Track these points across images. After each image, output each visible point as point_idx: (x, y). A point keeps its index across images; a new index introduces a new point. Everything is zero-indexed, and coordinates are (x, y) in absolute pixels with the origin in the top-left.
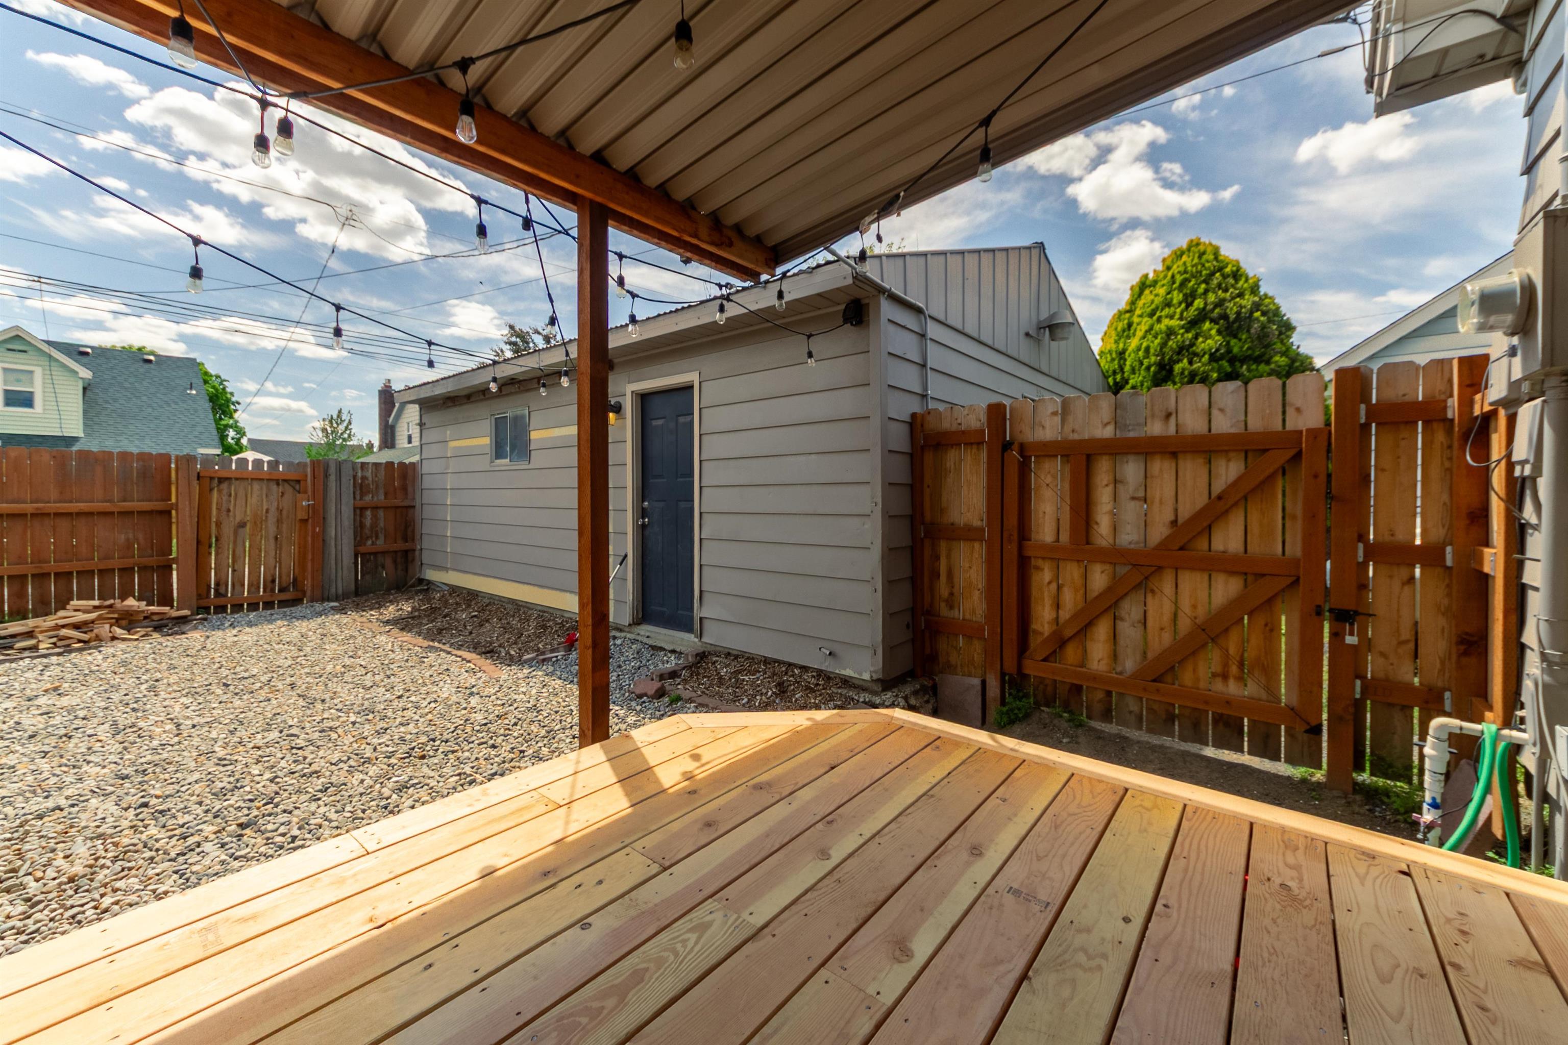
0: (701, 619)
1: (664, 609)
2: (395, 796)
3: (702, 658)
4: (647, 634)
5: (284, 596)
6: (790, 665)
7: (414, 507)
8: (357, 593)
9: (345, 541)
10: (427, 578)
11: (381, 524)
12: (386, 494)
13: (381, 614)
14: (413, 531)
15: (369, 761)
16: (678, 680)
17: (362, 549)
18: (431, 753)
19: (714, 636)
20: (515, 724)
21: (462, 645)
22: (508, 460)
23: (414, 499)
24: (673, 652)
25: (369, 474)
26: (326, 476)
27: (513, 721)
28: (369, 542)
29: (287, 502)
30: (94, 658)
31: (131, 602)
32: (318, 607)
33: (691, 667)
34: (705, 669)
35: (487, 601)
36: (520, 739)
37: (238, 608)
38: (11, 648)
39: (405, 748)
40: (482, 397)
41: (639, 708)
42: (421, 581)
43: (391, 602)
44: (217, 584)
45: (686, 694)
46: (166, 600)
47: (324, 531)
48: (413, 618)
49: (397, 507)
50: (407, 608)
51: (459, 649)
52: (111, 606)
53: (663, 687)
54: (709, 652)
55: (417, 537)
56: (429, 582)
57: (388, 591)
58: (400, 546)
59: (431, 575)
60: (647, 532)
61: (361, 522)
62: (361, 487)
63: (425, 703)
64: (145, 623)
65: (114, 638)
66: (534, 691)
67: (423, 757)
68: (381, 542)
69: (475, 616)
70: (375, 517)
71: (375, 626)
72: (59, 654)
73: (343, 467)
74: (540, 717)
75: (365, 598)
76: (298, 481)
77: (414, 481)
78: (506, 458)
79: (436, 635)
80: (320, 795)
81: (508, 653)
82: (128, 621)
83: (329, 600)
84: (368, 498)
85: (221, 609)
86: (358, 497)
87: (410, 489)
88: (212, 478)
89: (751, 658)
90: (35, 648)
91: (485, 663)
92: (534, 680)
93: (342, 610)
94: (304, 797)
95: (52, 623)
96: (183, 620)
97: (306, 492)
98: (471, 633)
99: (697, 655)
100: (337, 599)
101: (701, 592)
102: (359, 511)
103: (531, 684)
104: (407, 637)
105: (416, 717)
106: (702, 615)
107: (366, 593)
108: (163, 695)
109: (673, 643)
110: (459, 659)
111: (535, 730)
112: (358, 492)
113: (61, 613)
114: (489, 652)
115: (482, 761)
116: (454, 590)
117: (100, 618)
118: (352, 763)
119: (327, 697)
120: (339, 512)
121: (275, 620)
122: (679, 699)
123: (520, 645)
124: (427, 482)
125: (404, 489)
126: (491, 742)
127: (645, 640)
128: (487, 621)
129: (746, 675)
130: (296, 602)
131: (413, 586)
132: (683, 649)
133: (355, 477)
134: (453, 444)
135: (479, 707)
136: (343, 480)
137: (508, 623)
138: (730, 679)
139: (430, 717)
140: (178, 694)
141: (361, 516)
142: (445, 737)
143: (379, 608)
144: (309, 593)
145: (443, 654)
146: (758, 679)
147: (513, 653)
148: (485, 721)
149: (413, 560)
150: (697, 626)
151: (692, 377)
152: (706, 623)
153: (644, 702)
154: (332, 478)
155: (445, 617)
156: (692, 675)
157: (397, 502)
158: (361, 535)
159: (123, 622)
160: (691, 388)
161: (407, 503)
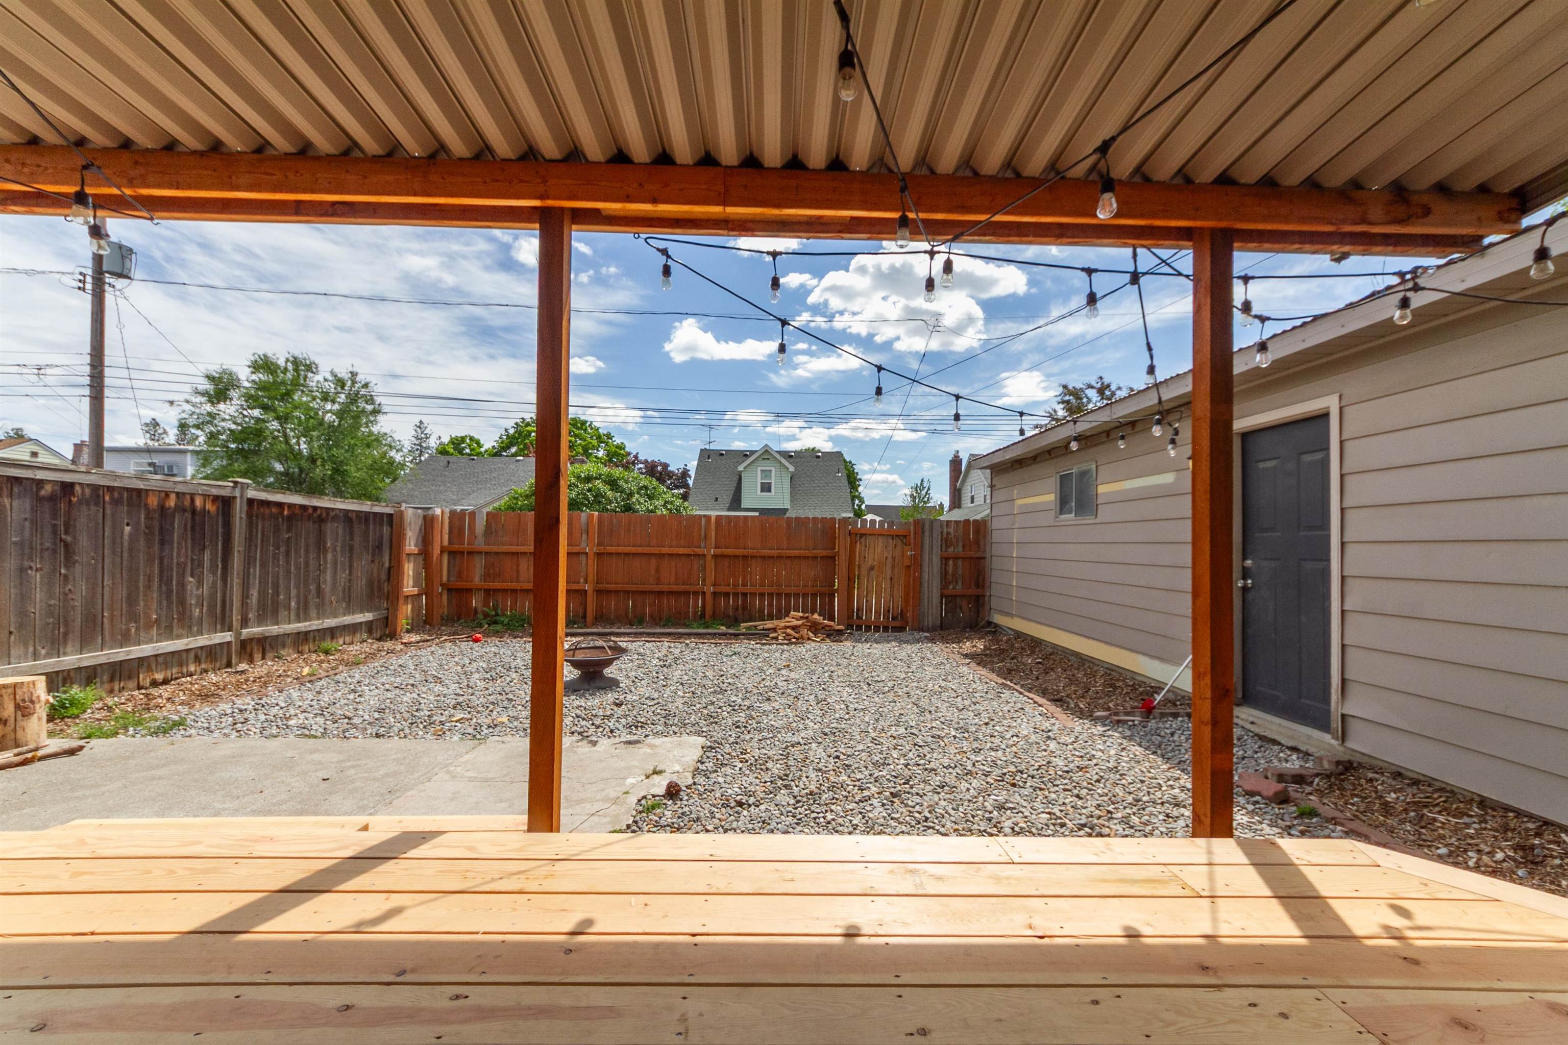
0: (1343, 716)
1: (1279, 694)
2: (995, 813)
3: (1347, 769)
4: (1251, 719)
5: (897, 624)
6: (1547, 823)
7: (984, 558)
8: (942, 628)
9: (934, 584)
10: (995, 621)
11: (960, 572)
12: (964, 547)
13: (961, 648)
14: (984, 579)
15: (970, 773)
16: (1308, 789)
17: (946, 592)
18: (1021, 784)
19: (1368, 744)
20: (1098, 781)
21: (1031, 688)
22: (1073, 515)
23: (985, 551)
24: (1294, 749)
25: (951, 530)
26: (923, 532)
27: (1096, 777)
28: (951, 587)
29: (898, 553)
30: (801, 650)
31: (816, 616)
32: (917, 635)
33: (1328, 776)
34: (1353, 784)
35: (1051, 650)
36: (1106, 799)
37: (868, 629)
38: (768, 636)
39: (997, 772)
40: (1048, 456)
41: (1250, 807)
42: (989, 623)
43: (968, 639)
44: (858, 610)
45: (1327, 810)
46: (832, 618)
47: (921, 576)
48: (986, 655)
49: (971, 558)
50: (980, 645)
51: (1030, 692)
52: (807, 618)
53: (1285, 790)
54: (1360, 764)
55: (987, 584)
56: (996, 626)
57: (964, 629)
58: (973, 591)
59: (998, 619)
60: (1250, 596)
61: (945, 569)
62: (946, 542)
63: (1008, 736)
64: (822, 631)
65: (809, 639)
66: (1112, 752)
67: (1014, 785)
68: (959, 587)
69: (1040, 663)
70: (955, 565)
71: (957, 657)
72: (787, 644)
73: (935, 524)
74: (1124, 782)
75: (947, 632)
76: (905, 536)
77: (985, 537)
78: (1070, 513)
79: (1007, 673)
80: (939, 790)
81: (1077, 705)
82: (815, 628)
83: (923, 631)
84: (951, 550)
85: (859, 628)
86: (944, 549)
87: (981, 543)
88: (856, 534)
89: (1450, 792)
90: (776, 638)
91: (1057, 711)
92: (1111, 740)
93: (932, 640)
94: (928, 788)
95: (783, 625)
96: (840, 632)
97: (910, 545)
98: (1037, 678)
99: (1338, 763)
100: (928, 631)
101: (1344, 681)
102: (945, 560)
103: (1108, 744)
104: (983, 672)
105: (1003, 746)
106: (1345, 712)
107: (947, 629)
108: (836, 683)
109: (1292, 738)
110: (1031, 701)
111: (1121, 794)
112: (944, 545)
113: (787, 619)
114: (1058, 701)
115: (1069, 807)
116: (1019, 635)
117: (803, 624)
118: (958, 770)
119: (933, 709)
120: (931, 560)
121: (891, 641)
122: (1313, 813)
123: (1088, 700)
124: (996, 537)
125: (977, 542)
126: (1076, 792)
127: (1248, 726)
128: (1052, 669)
129: (1440, 812)
130: (901, 629)
131: (983, 627)
132: (1311, 750)
133: (942, 532)
134: (1019, 502)
135: (1059, 752)
136: (934, 535)
137: (1073, 675)
138: (1406, 811)
139: (1014, 749)
140: (844, 685)
141: (946, 564)
142: (1031, 773)
143: (959, 642)
144: (910, 624)
145: (1016, 694)
146: (1468, 826)
147: (1082, 706)
148: (1066, 769)
149: (983, 605)
150: (1336, 723)
151: (1331, 403)
152: (1353, 725)
153: (1257, 802)
154: (927, 533)
155: (1013, 658)
156: (1330, 786)
157: (972, 554)
158: (945, 580)
159: (813, 629)
160: (1323, 417)
161: (979, 555)
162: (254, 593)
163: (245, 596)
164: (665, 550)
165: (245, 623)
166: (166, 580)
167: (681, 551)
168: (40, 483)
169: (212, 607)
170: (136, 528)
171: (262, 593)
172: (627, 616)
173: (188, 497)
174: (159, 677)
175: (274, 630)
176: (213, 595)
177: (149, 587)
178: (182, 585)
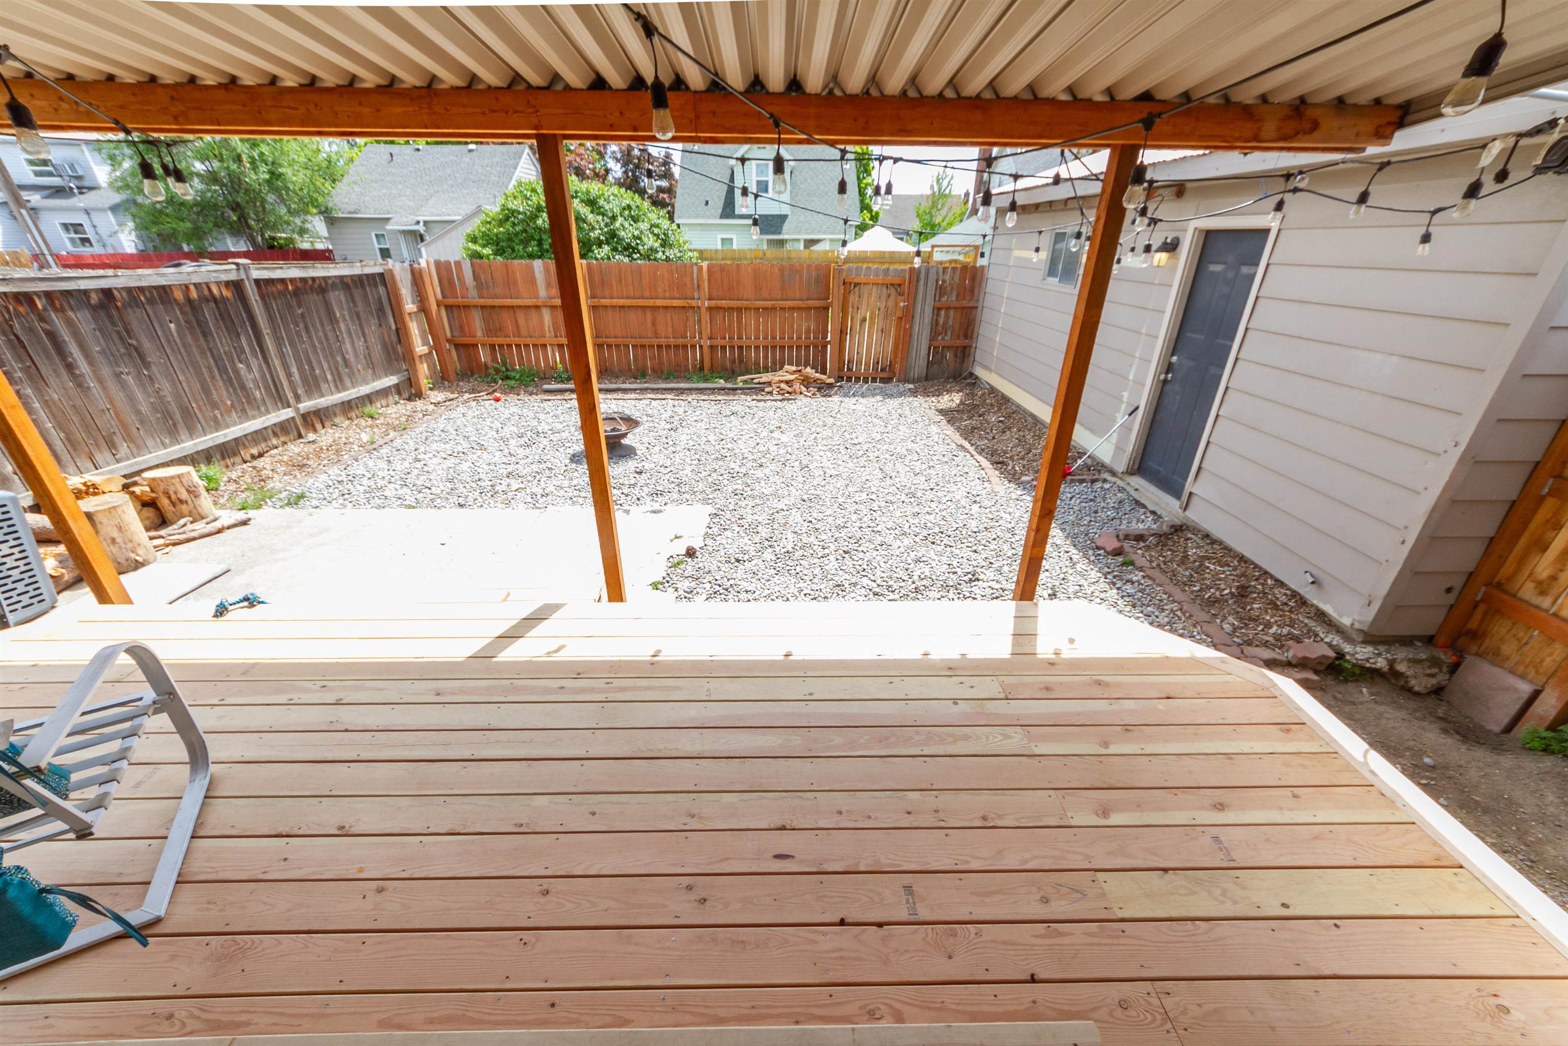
0: (1191, 494)
1: (1161, 469)
2: (913, 565)
3: (1176, 531)
4: (1137, 487)
5: (884, 375)
6: (1266, 573)
7: (977, 308)
8: (927, 378)
9: (924, 336)
10: (976, 373)
11: (950, 322)
12: (957, 296)
13: (939, 402)
14: (973, 330)
15: (904, 534)
16: (1142, 544)
17: (935, 343)
18: (938, 542)
19: (1197, 515)
20: (994, 539)
21: (983, 450)
22: (1057, 280)
23: (978, 300)
24: (1153, 513)
25: (947, 278)
26: (918, 280)
27: (995, 536)
28: (940, 338)
29: (891, 303)
30: (794, 405)
31: (809, 369)
32: (902, 387)
33: (1161, 536)
34: (1175, 542)
35: (1015, 409)
36: (993, 553)
37: (858, 380)
38: (763, 391)
39: (925, 533)
40: (1048, 208)
41: (1092, 558)
42: (971, 374)
43: (948, 391)
44: (849, 362)
45: (1141, 561)
46: (824, 372)
47: (911, 327)
48: (958, 411)
49: (963, 308)
50: (957, 398)
51: (980, 454)
52: (800, 371)
53: (1122, 547)
54: (1188, 527)
55: (975, 335)
56: (977, 378)
57: (947, 381)
58: (960, 342)
59: (979, 372)
60: (1168, 388)
61: (937, 320)
62: (941, 290)
63: (944, 500)
64: (814, 384)
65: (801, 393)
66: (1017, 514)
67: (933, 543)
68: (947, 338)
69: (1001, 421)
70: (947, 316)
71: (932, 413)
72: (780, 401)
73: (931, 271)
74: (1013, 540)
75: (931, 383)
76: (900, 285)
77: (980, 285)
78: (1056, 276)
79: (967, 434)
80: (879, 548)
81: (1013, 468)
82: (807, 382)
83: (909, 382)
84: (944, 299)
85: (849, 379)
86: (937, 298)
87: (976, 292)
88: (851, 283)
89: (1228, 549)
90: (771, 393)
91: (993, 473)
92: (1022, 504)
93: (914, 393)
94: (872, 546)
95: (777, 379)
96: (831, 386)
97: (903, 295)
98: (994, 438)
99: (1172, 526)
100: (913, 382)
101: (1200, 468)
102: (937, 310)
103: (1018, 507)
104: (950, 431)
105: (937, 511)
106: (1193, 491)
107: (932, 380)
108: (820, 447)
109: (1157, 504)
110: (977, 464)
111: (1006, 549)
112: (938, 294)
113: (781, 373)
114: (999, 464)
115: (965, 560)
116: (993, 390)
117: (796, 379)
118: (896, 531)
119: (893, 474)
120: (923, 311)
121: (876, 395)
122: (1132, 563)
123: (1025, 462)
124: (990, 287)
125: (972, 291)
126: (974, 548)
127: (1132, 492)
128: (1009, 429)
129: (1214, 564)
130: (887, 380)
131: (965, 378)
132: (1164, 514)
133: (937, 281)
134: (1017, 253)
135: (976, 516)
136: (929, 283)
137: (1024, 436)
138: (1195, 561)
139: (944, 513)
140: (825, 448)
141: (938, 315)
142: (949, 533)
143: (938, 396)
144: (897, 375)
145: (969, 456)
146: (1224, 572)
147: (1017, 468)
148: (976, 530)
149: (969, 355)
150: (1185, 498)
152: (1194, 500)
153: (1099, 555)
154: (922, 282)
155: (980, 416)
156: (1158, 543)
157: (965, 303)
158: (935, 331)
159: (805, 383)
160: (1266, 232)
161: (972, 304)
162: (294, 370)
163: (289, 375)
164: (659, 302)
165: (298, 398)
166: (223, 370)
167: (675, 303)
168: (86, 292)
169: (267, 388)
170: (178, 325)
171: (300, 369)
172: (630, 369)
173: (204, 286)
174: (255, 451)
175: (322, 402)
176: (263, 376)
177: (213, 377)
178: (237, 372)
